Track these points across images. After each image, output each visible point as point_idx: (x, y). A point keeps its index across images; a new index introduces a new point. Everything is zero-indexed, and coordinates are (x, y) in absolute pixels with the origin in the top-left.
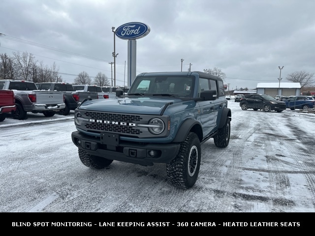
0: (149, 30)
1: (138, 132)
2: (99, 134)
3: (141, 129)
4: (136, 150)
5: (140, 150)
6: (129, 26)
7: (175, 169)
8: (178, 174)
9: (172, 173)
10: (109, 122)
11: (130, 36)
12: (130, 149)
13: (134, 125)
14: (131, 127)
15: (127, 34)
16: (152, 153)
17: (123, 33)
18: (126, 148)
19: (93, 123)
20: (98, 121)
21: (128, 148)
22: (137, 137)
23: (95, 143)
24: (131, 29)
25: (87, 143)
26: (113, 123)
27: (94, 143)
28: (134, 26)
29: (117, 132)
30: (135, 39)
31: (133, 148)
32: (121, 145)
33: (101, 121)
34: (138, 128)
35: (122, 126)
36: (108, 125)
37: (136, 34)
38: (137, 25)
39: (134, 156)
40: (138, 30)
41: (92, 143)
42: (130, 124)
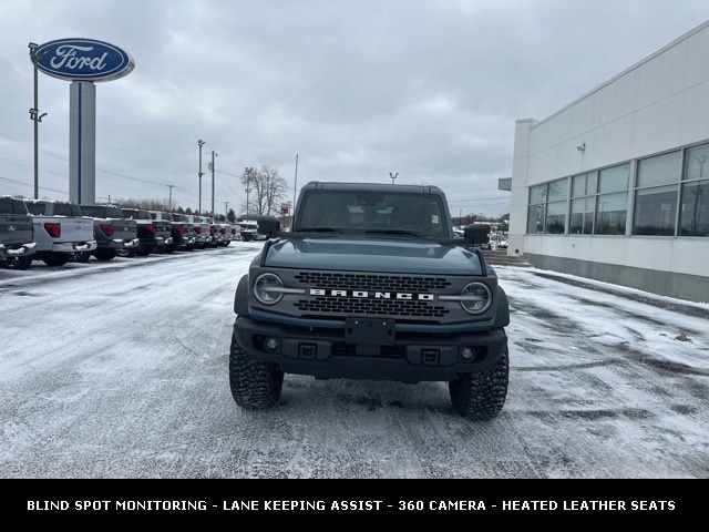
0: (132, 66)
1: (442, 311)
2: (343, 323)
3: (447, 306)
4: (439, 351)
5: (446, 349)
6: (74, 47)
7: (492, 379)
8: (496, 390)
9: (483, 391)
10: (365, 294)
11: (77, 71)
12: (423, 350)
13: (431, 297)
14: (423, 303)
15: (69, 65)
16: (467, 353)
17: (56, 62)
18: (414, 349)
19: (319, 298)
20: (334, 293)
21: (419, 348)
22: (439, 323)
23: (329, 344)
24: (80, 54)
25: (304, 344)
26: (378, 295)
27: (324, 344)
28: (91, 48)
29: (388, 316)
30: (92, 82)
31: (431, 345)
32: (400, 342)
33: (344, 293)
34: (440, 304)
35: (401, 302)
36: (364, 300)
37: (96, 71)
38: (98, 48)
39: (435, 363)
40: (100, 61)
41: (320, 343)
42: (421, 297)
